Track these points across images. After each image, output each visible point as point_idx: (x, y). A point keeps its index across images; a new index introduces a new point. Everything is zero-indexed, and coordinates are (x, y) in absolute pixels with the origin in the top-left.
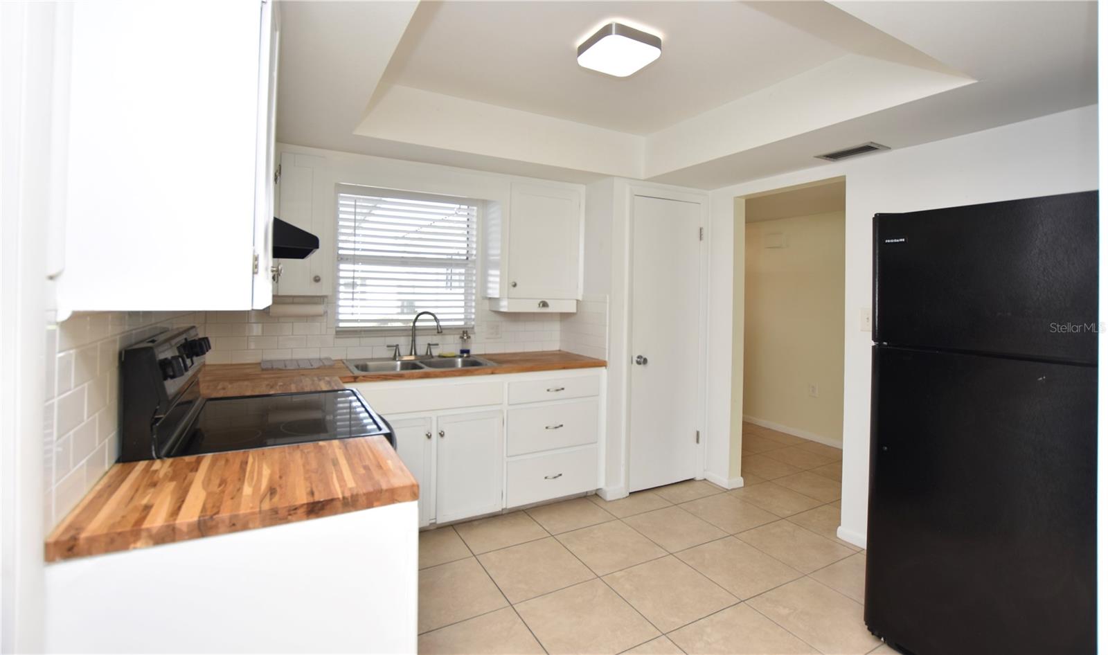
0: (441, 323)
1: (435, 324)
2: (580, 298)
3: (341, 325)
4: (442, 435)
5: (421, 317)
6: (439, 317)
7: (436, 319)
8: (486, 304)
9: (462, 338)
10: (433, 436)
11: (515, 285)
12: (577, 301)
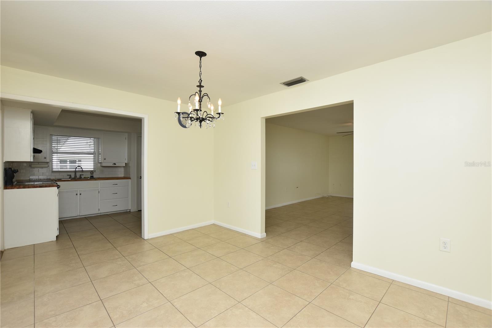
0: (83, 170)
1: (81, 170)
2: (126, 162)
3: (54, 170)
4: (80, 194)
5: (77, 168)
6: (82, 168)
7: (82, 169)
8: (99, 165)
9: (91, 173)
10: (78, 195)
11: (105, 159)
12: (126, 163)
